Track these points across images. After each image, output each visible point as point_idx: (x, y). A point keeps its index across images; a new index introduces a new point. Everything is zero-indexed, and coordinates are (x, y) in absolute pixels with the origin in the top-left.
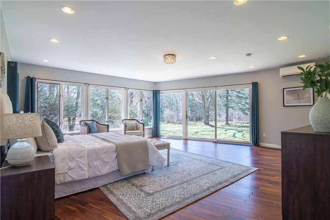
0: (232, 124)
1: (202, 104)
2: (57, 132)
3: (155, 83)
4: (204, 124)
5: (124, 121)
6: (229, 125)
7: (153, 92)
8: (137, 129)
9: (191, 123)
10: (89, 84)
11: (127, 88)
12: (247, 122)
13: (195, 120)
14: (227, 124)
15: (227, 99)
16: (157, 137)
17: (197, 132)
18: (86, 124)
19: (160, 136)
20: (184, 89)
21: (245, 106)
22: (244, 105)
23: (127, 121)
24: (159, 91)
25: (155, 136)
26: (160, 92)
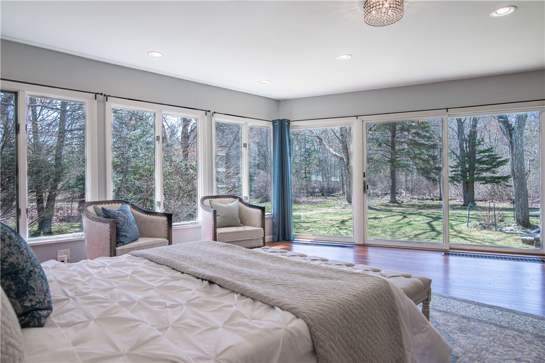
0: (402, 202)
1: (342, 159)
2: (16, 273)
3: (278, 102)
4: (347, 203)
5: (208, 200)
6: (398, 203)
7: (273, 125)
8: (243, 223)
9: (314, 200)
10: (107, 97)
11: (212, 112)
12: (429, 198)
13: (320, 194)
14: (394, 201)
15: (393, 147)
16: (286, 240)
17: (343, 222)
18: (107, 215)
19: (292, 239)
20: (357, 116)
21: (429, 163)
22: (427, 161)
23: (215, 201)
24: (289, 121)
25: (281, 238)
26: (292, 124)
